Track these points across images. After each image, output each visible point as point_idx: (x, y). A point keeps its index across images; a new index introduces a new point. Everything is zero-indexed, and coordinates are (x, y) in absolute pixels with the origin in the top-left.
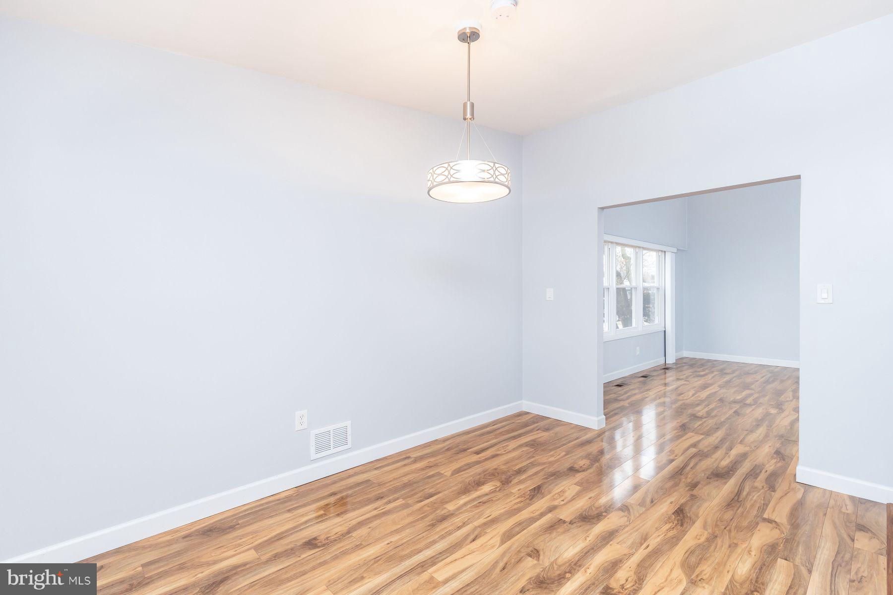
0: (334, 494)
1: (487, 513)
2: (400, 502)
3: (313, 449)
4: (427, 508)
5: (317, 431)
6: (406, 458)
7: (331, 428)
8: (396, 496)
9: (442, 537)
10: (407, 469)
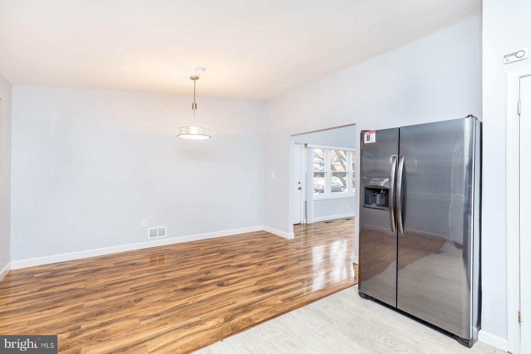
0: (153, 252)
1: (204, 261)
2: (176, 256)
3: (149, 235)
4: (183, 259)
5: (151, 228)
6: (192, 243)
7: (157, 228)
8: (175, 254)
9: (179, 267)
10: (188, 247)
